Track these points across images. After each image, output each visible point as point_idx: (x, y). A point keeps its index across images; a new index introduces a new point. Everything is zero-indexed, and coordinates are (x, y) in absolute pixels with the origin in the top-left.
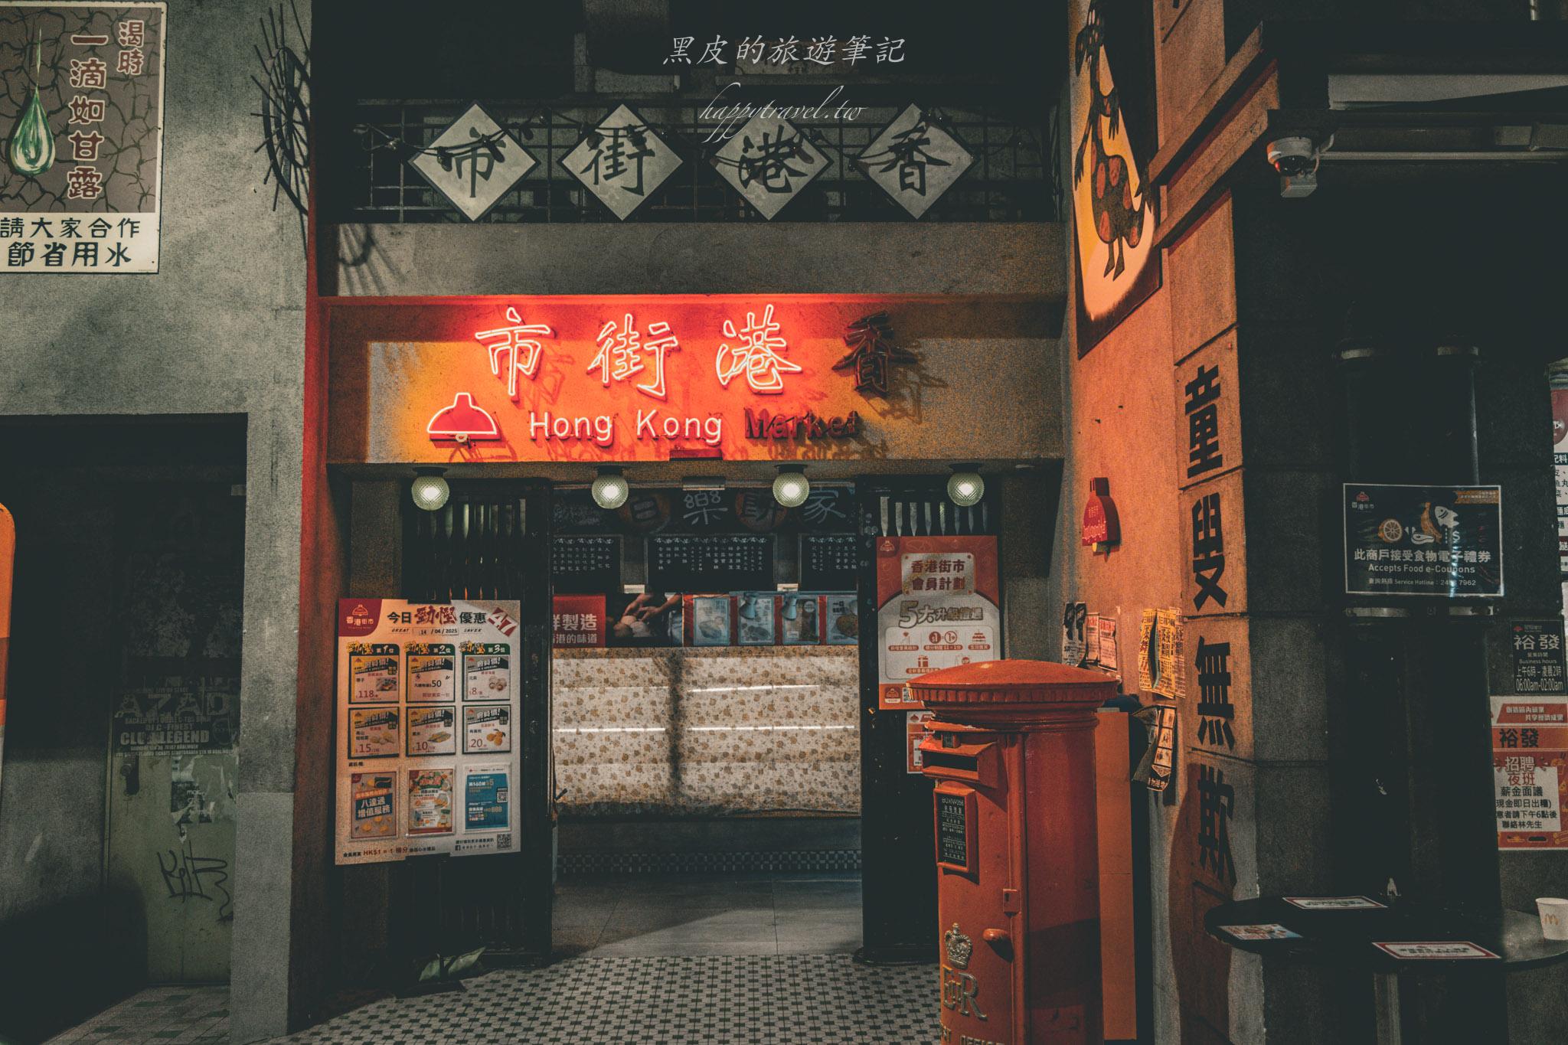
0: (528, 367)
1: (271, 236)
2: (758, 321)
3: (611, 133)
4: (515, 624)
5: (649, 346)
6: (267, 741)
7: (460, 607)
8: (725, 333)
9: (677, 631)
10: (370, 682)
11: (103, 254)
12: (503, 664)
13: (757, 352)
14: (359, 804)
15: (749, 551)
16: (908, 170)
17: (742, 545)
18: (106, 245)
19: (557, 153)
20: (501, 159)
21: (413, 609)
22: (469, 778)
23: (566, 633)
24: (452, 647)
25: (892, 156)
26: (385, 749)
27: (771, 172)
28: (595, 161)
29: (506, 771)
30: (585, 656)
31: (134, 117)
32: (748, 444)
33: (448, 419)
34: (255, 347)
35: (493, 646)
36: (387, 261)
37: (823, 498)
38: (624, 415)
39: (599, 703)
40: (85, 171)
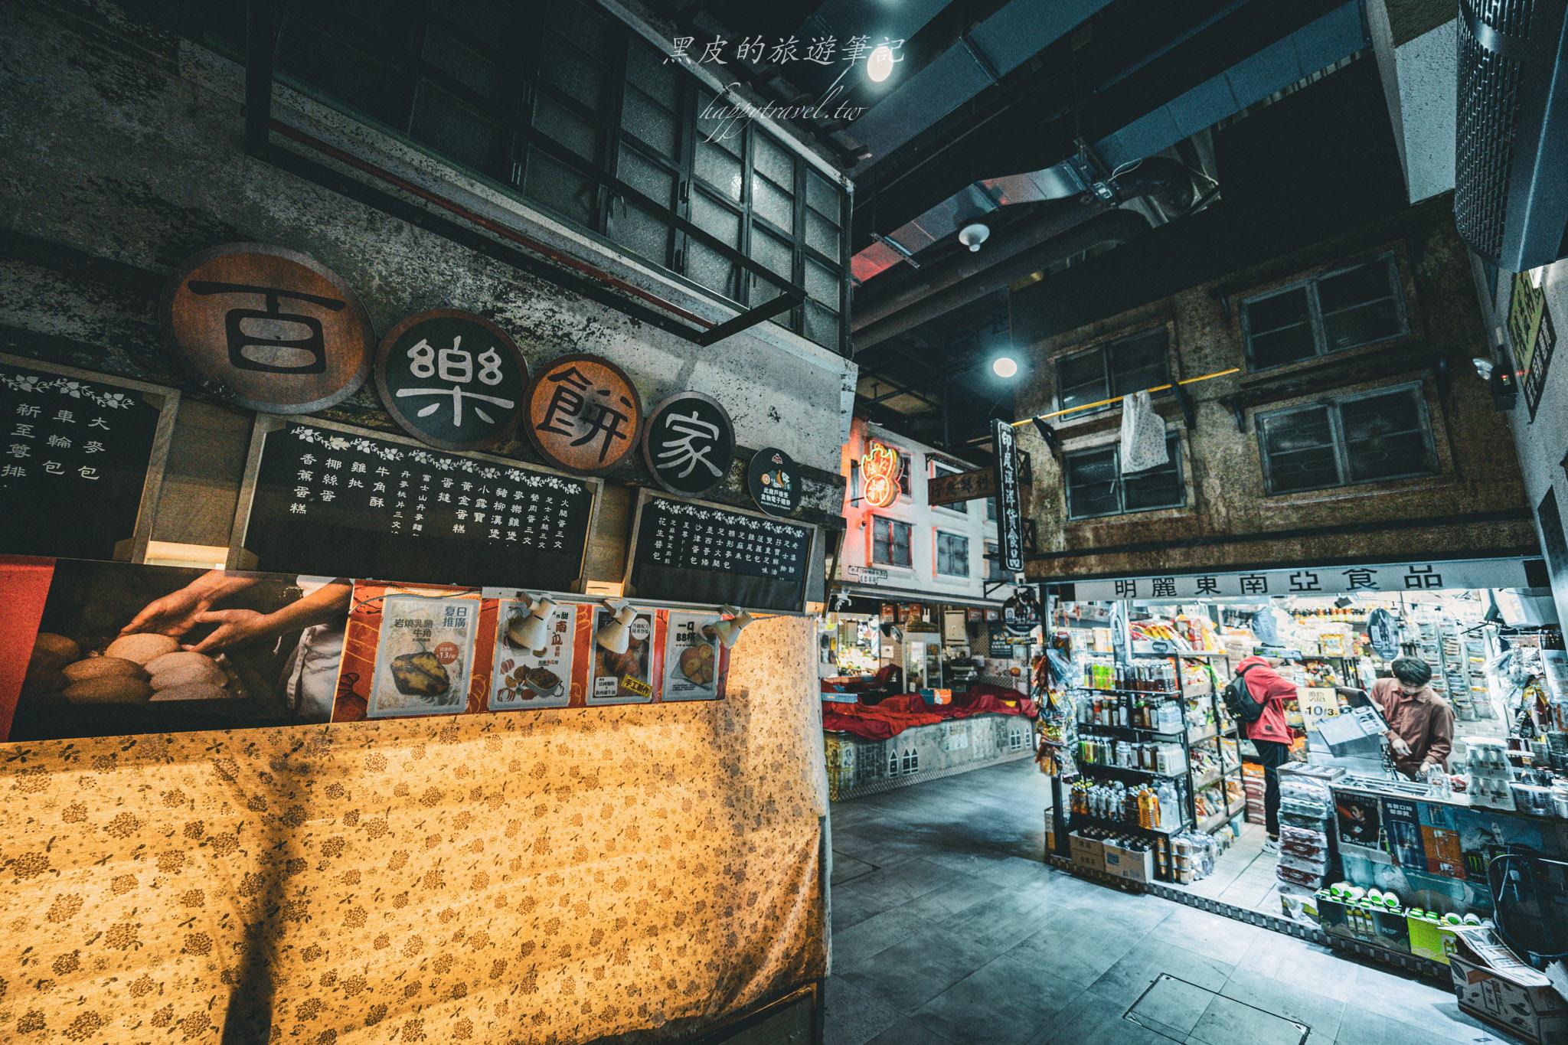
15: (541, 504)
17: (528, 490)
37: (695, 434)
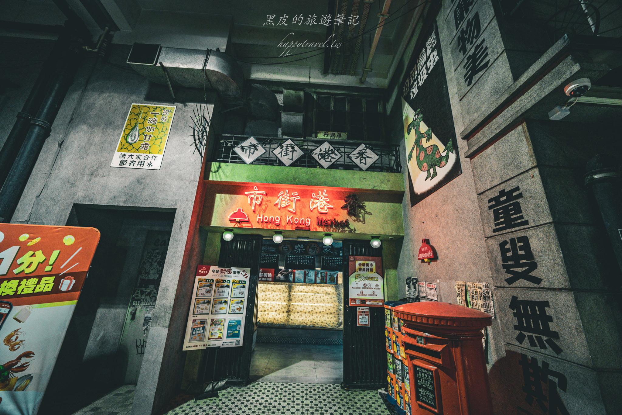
0: (258, 202)
1: (192, 162)
2: (322, 194)
3: (286, 145)
4: (248, 275)
5: (292, 198)
6: (163, 309)
7: (233, 269)
8: (313, 196)
9: (291, 279)
10: (203, 290)
11: (146, 164)
12: (244, 287)
13: (321, 201)
14: (194, 329)
15: (309, 260)
16: (362, 159)
18: (147, 162)
19: (271, 150)
20: (257, 150)
21: (220, 269)
22: (229, 322)
23: (264, 278)
24: (229, 281)
25: (358, 155)
26: (204, 312)
27: (327, 157)
28: (281, 152)
29: (241, 320)
30: (269, 284)
31: (162, 131)
32: (317, 227)
33: (235, 215)
34: (182, 190)
35: (241, 281)
36: (223, 172)
38: (284, 217)
39: (271, 296)
40: (146, 143)
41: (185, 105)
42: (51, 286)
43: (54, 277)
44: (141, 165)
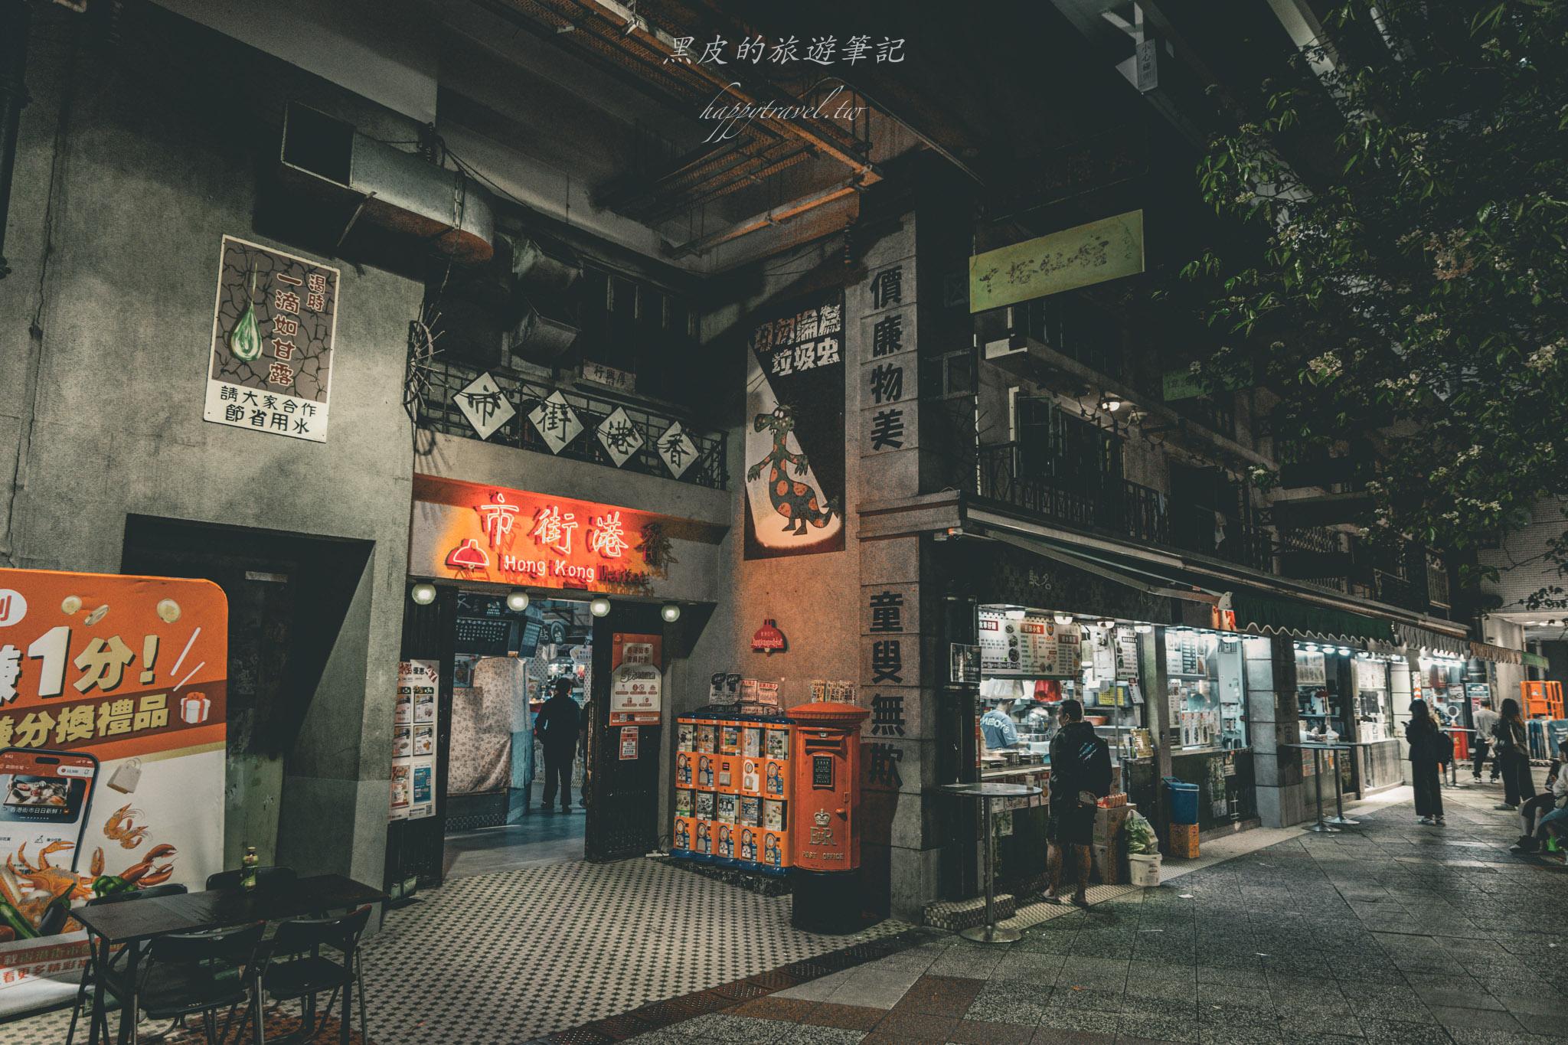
0: (507, 529)
1: (394, 433)
2: (612, 520)
3: (553, 405)
4: (436, 675)
5: (564, 526)
7: (414, 664)
8: (598, 523)
11: (291, 425)
12: (431, 700)
13: (611, 535)
16: (674, 454)
18: (294, 417)
19: (526, 410)
20: (499, 407)
22: (415, 770)
24: (410, 689)
25: (668, 445)
27: (620, 442)
28: (544, 418)
29: (431, 765)
31: (316, 338)
34: (382, 500)
35: (427, 688)
36: (442, 455)
40: (282, 366)
41: (361, 272)
42: (164, 713)
43: (164, 696)
44: (280, 424)
